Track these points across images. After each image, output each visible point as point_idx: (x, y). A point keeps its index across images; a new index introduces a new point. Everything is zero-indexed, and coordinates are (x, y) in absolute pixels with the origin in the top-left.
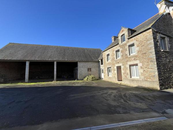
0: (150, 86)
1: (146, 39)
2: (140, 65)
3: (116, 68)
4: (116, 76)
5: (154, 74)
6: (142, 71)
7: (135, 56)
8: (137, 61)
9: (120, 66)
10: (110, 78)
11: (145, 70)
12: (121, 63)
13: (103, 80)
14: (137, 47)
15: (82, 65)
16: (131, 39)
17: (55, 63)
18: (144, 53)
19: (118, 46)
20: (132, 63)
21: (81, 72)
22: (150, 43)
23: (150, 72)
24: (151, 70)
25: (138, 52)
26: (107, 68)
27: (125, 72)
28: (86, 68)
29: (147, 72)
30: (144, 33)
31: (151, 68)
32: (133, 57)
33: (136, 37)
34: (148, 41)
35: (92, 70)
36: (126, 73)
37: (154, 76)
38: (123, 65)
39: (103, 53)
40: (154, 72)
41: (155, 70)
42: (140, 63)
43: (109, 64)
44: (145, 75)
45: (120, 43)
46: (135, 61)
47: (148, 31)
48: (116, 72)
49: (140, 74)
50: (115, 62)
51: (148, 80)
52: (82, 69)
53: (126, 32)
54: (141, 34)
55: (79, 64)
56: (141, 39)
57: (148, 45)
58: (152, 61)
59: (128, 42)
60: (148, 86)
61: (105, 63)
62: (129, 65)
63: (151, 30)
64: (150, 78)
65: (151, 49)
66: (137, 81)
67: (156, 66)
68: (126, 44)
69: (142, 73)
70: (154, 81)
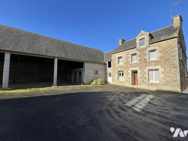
0: (171, 90)
1: (170, 47)
2: (161, 70)
3: (130, 72)
4: (130, 80)
5: (176, 79)
6: (163, 76)
7: (157, 61)
8: (158, 66)
9: (137, 70)
10: (121, 82)
11: (167, 75)
12: (137, 67)
13: (111, 84)
14: (160, 53)
15: (89, 66)
16: (153, 44)
17: (56, 61)
18: (167, 59)
19: (135, 49)
20: (152, 68)
21: (87, 74)
22: (174, 51)
23: (172, 76)
24: (173, 75)
25: (161, 57)
26: (117, 72)
27: (142, 76)
28: (93, 70)
29: (169, 77)
30: (169, 40)
31: (173, 74)
32: (153, 62)
33: (158, 43)
34: (172, 49)
35: (98, 73)
36: (144, 77)
37: (176, 80)
38: (141, 69)
39: (112, 55)
40: (177, 77)
41: (178, 76)
42: (162, 68)
43: (121, 67)
44: (167, 79)
45: (138, 46)
46: (156, 66)
47: (173, 40)
48: (130, 76)
49: (161, 79)
50: (129, 66)
51: (170, 84)
52: (89, 71)
53: (147, 37)
54: (165, 41)
55: (86, 65)
56: (165, 46)
57: (172, 52)
58: (175, 67)
59: (149, 47)
60: (169, 90)
61: (114, 66)
62: (148, 69)
63: (176, 39)
64: (172, 83)
65: (174, 56)
66: (157, 85)
67: (179, 72)
68: (145, 49)
69: (163, 78)
70: (175, 85)
